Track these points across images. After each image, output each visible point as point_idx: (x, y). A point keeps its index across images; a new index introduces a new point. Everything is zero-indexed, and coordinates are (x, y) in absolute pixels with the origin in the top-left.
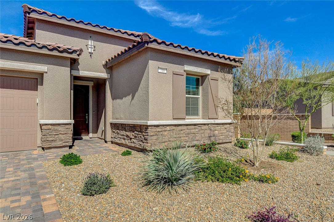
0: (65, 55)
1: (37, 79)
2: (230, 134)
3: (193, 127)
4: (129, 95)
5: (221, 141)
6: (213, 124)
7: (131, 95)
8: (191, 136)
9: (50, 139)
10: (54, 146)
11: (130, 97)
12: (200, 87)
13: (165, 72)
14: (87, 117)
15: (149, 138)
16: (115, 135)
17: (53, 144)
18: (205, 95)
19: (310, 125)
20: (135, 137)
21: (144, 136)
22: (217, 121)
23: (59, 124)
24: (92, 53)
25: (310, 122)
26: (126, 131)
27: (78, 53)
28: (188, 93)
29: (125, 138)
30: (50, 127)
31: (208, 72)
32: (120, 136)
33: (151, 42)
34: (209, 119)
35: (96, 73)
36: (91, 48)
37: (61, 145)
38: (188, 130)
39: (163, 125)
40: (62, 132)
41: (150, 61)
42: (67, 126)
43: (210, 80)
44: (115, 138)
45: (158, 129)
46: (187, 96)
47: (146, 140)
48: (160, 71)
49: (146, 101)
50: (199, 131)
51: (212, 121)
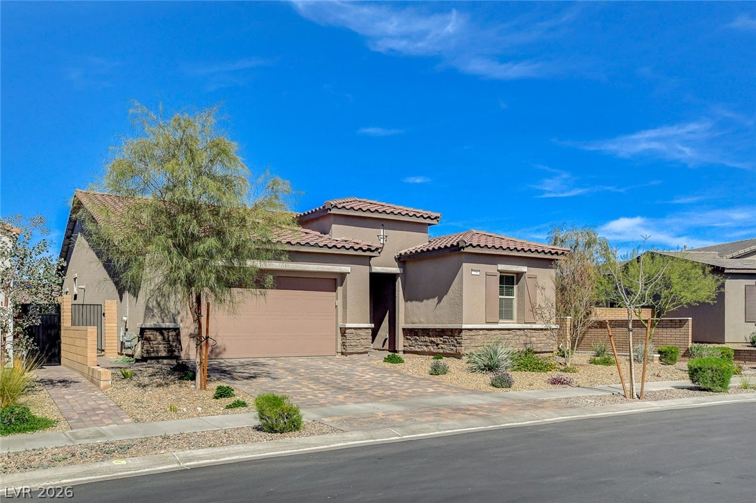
1: (335, 279)
2: (552, 342)
3: (507, 332)
4: (434, 297)
5: (539, 350)
6: (530, 329)
7: (437, 298)
9: (353, 344)
10: (357, 351)
11: (436, 299)
12: (515, 286)
13: (478, 273)
15: (463, 341)
16: (411, 342)
17: (356, 350)
18: (521, 295)
19: (690, 336)
20: (444, 342)
21: (456, 339)
22: (534, 326)
23: (360, 328)
24: (384, 244)
25: (690, 331)
26: (429, 336)
27: (379, 251)
28: (501, 294)
29: (429, 344)
30: (352, 330)
31: (524, 269)
32: (420, 343)
33: (467, 246)
34: (525, 323)
36: (383, 238)
37: (363, 351)
38: (501, 335)
39: (476, 329)
40: (364, 338)
41: (464, 264)
42: (367, 331)
43: (526, 278)
44: (410, 346)
45: (472, 333)
46: (500, 297)
47: (460, 343)
48: (473, 273)
49: (459, 304)
50: (514, 336)
51: (528, 326)
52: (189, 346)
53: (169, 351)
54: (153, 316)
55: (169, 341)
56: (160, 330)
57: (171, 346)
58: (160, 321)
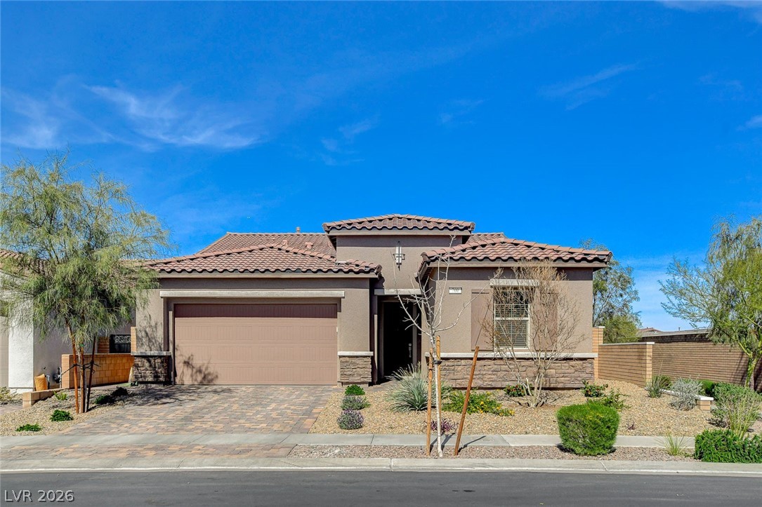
0: (362, 275)
8: (501, 374)
9: (349, 373)
12: (529, 305)
13: (460, 291)
14: (410, 349)
17: (351, 379)
23: (357, 357)
24: (401, 264)
27: (375, 271)
30: (348, 359)
31: (533, 283)
35: (406, 290)
36: (399, 257)
37: (359, 381)
38: (496, 366)
39: (455, 359)
40: (361, 366)
42: (365, 359)
48: (451, 291)
52: (183, 372)
53: (155, 377)
54: (142, 344)
55: (155, 367)
56: (147, 357)
57: (157, 372)
58: (148, 349)
